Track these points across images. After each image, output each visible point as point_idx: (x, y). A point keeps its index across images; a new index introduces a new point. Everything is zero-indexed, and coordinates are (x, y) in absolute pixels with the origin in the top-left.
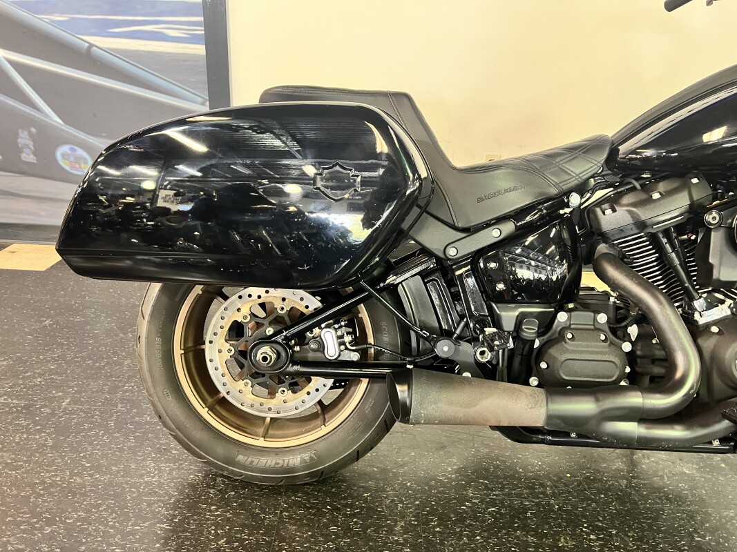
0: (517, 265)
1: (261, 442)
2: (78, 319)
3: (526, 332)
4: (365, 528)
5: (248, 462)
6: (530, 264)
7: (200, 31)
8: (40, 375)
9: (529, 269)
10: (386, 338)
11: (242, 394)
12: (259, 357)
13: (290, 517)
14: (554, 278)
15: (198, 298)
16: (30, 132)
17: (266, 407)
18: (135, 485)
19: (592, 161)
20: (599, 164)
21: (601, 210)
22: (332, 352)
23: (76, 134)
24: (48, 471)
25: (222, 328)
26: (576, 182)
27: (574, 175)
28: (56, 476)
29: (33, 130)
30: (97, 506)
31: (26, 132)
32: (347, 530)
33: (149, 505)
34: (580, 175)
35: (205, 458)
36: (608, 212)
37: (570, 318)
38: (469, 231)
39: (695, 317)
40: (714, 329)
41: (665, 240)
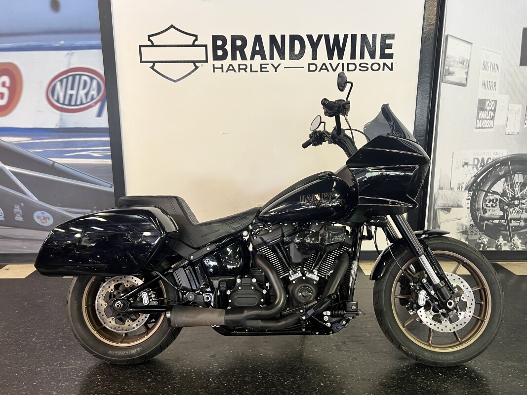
0: (227, 264)
1: (119, 345)
2: (41, 301)
3: (222, 288)
4: (162, 379)
5: (113, 354)
7: (109, 153)
8: (22, 328)
10: (171, 295)
11: (111, 323)
12: (116, 305)
13: (131, 377)
14: (238, 266)
15: (93, 283)
16: (20, 206)
17: (121, 328)
18: (64, 369)
19: (249, 218)
20: (252, 220)
21: (253, 237)
22: (146, 302)
23: (44, 205)
24: (26, 366)
25: (102, 295)
26: (243, 227)
27: (242, 224)
28: (29, 368)
29: (22, 204)
30: (47, 378)
31: (18, 206)
32: (155, 380)
33: (70, 376)
34: (245, 224)
35: (94, 353)
36: (255, 238)
37: (241, 281)
38: (199, 249)
39: (290, 277)
40: (294, 282)
41: (277, 248)
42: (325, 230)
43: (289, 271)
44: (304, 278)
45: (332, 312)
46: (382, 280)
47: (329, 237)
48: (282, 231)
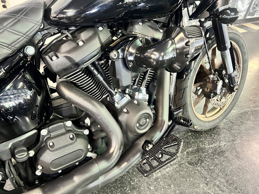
3: (20, 158)
6: (11, 98)
9: (10, 101)
19: (33, 21)
20: (38, 24)
21: (49, 57)
26: (25, 39)
27: (22, 35)
34: (27, 34)
36: (54, 58)
39: (116, 105)
40: (125, 110)
41: (93, 68)
44: (135, 102)
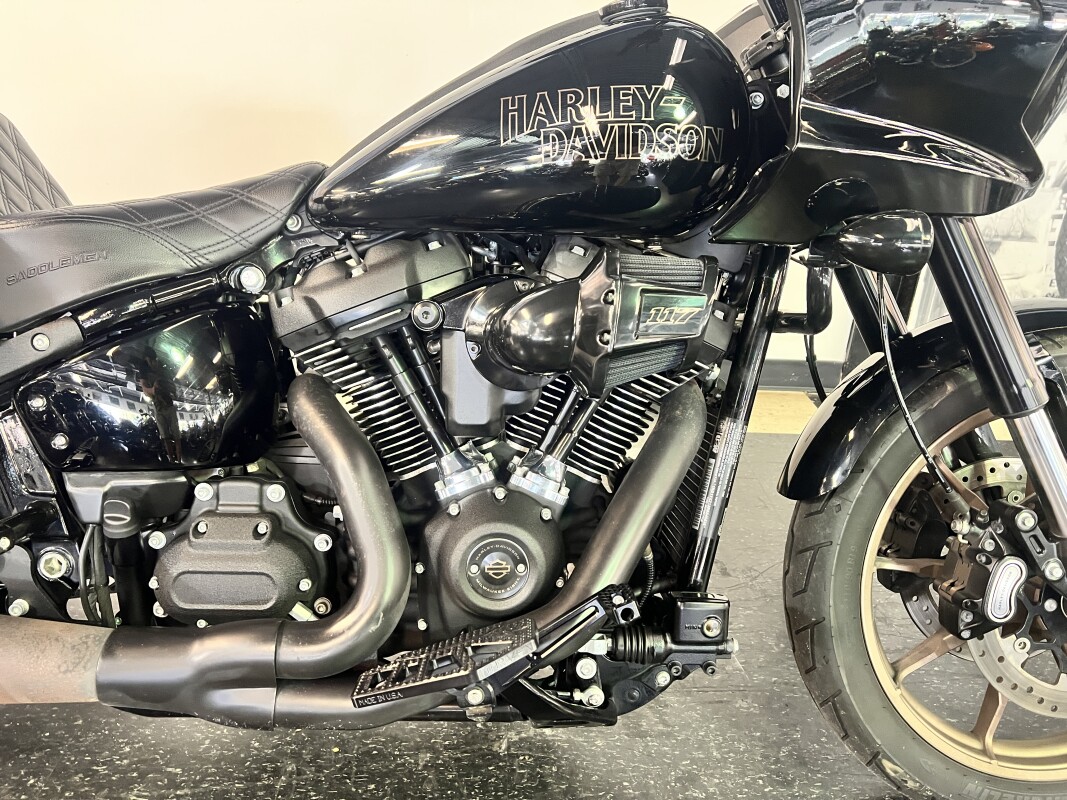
3: (109, 525)
19: (268, 209)
20: (279, 215)
21: (277, 297)
26: (237, 247)
27: (231, 235)
34: (244, 235)
36: (286, 301)
37: (216, 495)
39: (438, 486)
40: (453, 510)
41: (387, 352)
42: (610, 272)
43: (440, 455)
44: (500, 493)
45: (615, 642)
46: (835, 501)
47: (626, 314)
48: (412, 273)
